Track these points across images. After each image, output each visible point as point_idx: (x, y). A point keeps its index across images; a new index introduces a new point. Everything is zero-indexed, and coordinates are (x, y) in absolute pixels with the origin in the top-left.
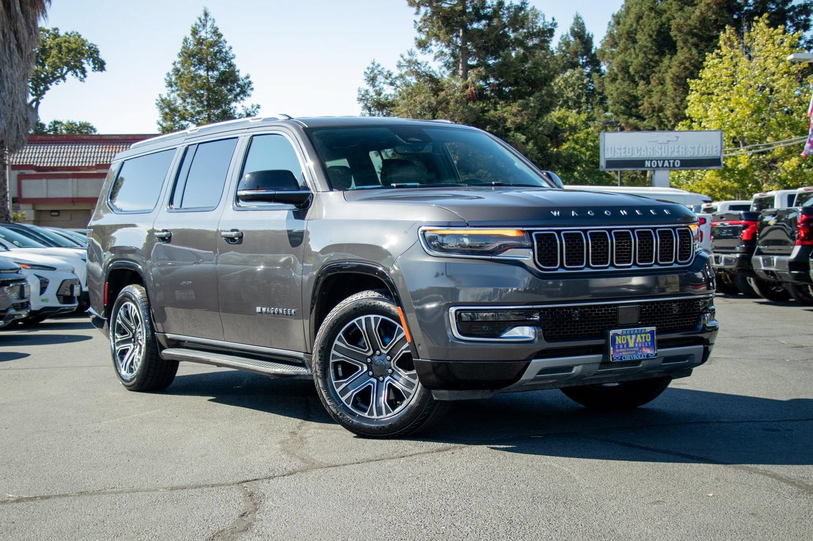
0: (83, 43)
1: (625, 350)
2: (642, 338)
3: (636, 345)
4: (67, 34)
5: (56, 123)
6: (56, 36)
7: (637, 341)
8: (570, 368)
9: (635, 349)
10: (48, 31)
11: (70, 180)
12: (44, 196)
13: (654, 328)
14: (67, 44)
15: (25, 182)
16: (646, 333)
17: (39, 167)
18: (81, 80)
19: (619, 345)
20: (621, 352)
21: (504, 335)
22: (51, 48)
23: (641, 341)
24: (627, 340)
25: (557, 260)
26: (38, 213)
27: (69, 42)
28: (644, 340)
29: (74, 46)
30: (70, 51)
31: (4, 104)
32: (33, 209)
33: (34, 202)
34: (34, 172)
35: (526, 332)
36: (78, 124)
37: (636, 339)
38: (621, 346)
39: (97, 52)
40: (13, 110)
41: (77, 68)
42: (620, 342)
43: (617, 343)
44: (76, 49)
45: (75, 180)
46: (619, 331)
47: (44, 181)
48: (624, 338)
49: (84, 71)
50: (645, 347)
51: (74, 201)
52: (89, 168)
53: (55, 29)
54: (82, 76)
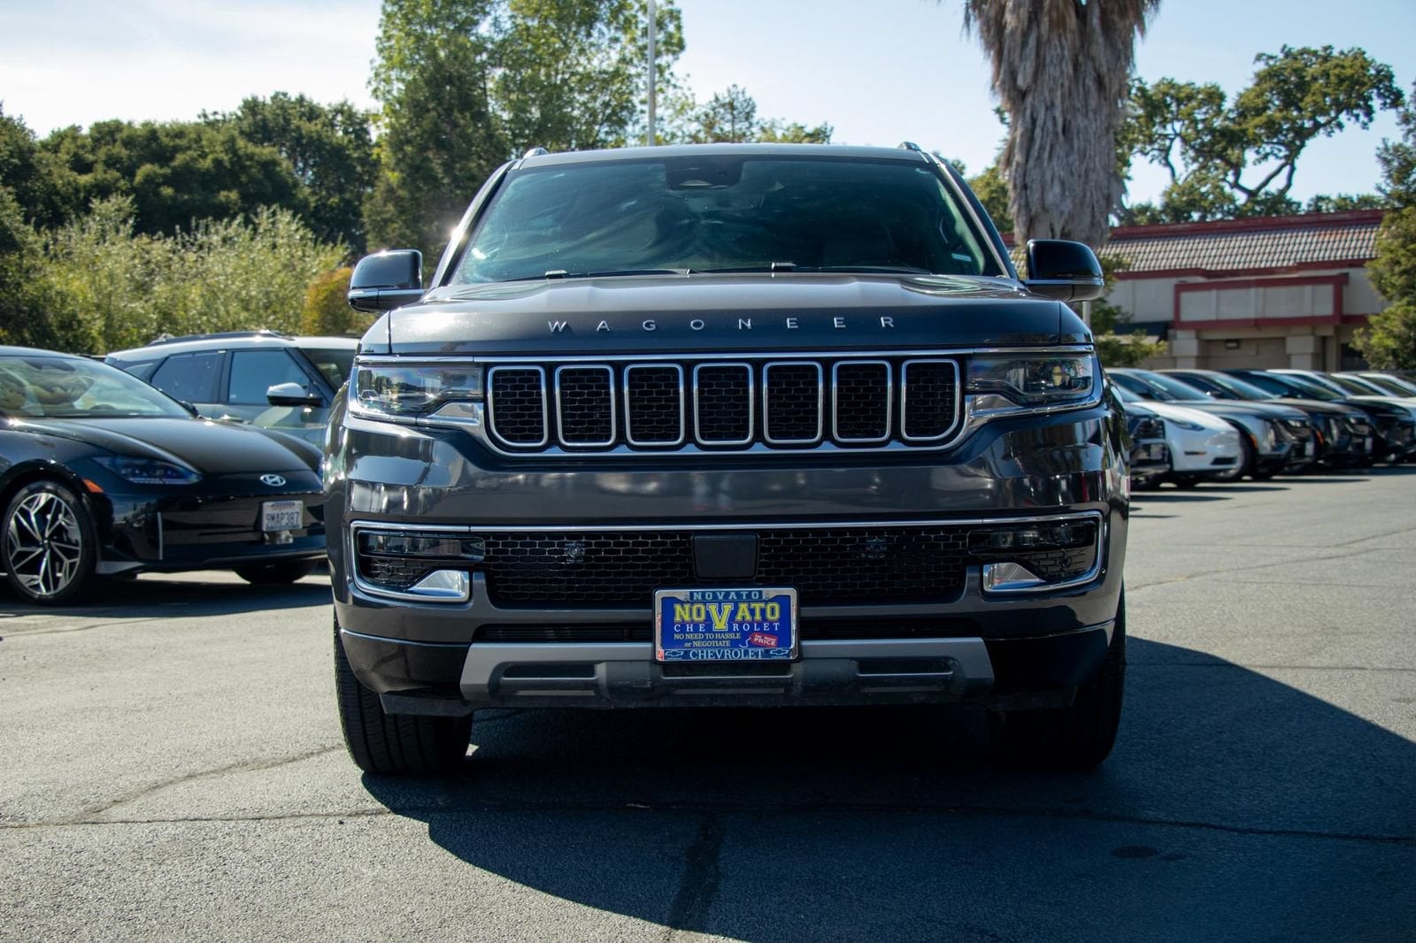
0: (1365, 65)
1: (701, 636)
2: (752, 612)
3: (736, 627)
4: (1342, 53)
5: (1319, 199)
6: (1326, 59)
7: (739, 618)
8: (587, 668)
9: (732, 636)
10: (1315, 53)
11: (1253, 291)
12: (1213, 317)
13: (791, 592)
14: (1337, 71)
15: (1185, 296)
16: (766, 602)
17: (1210, 271)
18: (1365, 126)
19: (683, 625)
20: (689, 641)
21: (415, 588)
22: (1315, 79)
23: (748, 618)
24: (708, 613)
25: (542, 430)
26: (1205, 344)
27: (1343, 67)
28: (758, 617)
29: (1349, 72)
30: (1341, 80)
31: (1072, 174)
32: (1198, 337)
33: (1198, 327)
34: (1201, 280)
35: (453, 583)
36: (1355, 199)
37: (734, 613)
38: (690, 628)
39: (1390, 77)
40: (1086, 183)
41: (1358, 106)
42: (687, 618)
43: (677, 619)
44: (1352, 76)
45: (1261, 290)
46: (681, 594)
47: (1214, 293)
48: (699, 610)
49: (1369, 112)
50: (762, 632)
51: (1259, 323)
52: (1288, 269)
53: (1326, 49)
54: (1366, 120)
